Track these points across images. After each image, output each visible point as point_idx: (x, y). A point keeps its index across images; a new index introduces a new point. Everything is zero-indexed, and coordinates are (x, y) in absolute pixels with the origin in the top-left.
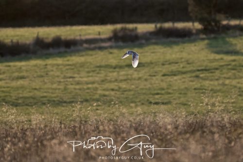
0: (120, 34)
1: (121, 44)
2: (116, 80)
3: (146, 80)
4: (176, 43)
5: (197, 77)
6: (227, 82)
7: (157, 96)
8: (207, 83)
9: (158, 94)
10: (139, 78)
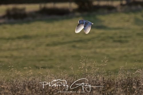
0: (12, 13)
1: (12, 20)
2: (9, 49)
3: (33, 49)
4: (57, 20)
5: (74, 46)
6: (98, 50)
7: (42, 62)
8: (82, 52)
9: (42, 60)
10: (28, 48)
